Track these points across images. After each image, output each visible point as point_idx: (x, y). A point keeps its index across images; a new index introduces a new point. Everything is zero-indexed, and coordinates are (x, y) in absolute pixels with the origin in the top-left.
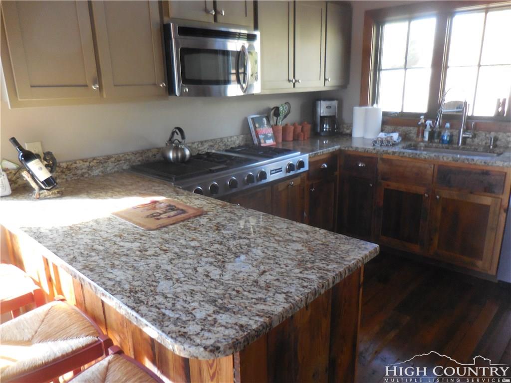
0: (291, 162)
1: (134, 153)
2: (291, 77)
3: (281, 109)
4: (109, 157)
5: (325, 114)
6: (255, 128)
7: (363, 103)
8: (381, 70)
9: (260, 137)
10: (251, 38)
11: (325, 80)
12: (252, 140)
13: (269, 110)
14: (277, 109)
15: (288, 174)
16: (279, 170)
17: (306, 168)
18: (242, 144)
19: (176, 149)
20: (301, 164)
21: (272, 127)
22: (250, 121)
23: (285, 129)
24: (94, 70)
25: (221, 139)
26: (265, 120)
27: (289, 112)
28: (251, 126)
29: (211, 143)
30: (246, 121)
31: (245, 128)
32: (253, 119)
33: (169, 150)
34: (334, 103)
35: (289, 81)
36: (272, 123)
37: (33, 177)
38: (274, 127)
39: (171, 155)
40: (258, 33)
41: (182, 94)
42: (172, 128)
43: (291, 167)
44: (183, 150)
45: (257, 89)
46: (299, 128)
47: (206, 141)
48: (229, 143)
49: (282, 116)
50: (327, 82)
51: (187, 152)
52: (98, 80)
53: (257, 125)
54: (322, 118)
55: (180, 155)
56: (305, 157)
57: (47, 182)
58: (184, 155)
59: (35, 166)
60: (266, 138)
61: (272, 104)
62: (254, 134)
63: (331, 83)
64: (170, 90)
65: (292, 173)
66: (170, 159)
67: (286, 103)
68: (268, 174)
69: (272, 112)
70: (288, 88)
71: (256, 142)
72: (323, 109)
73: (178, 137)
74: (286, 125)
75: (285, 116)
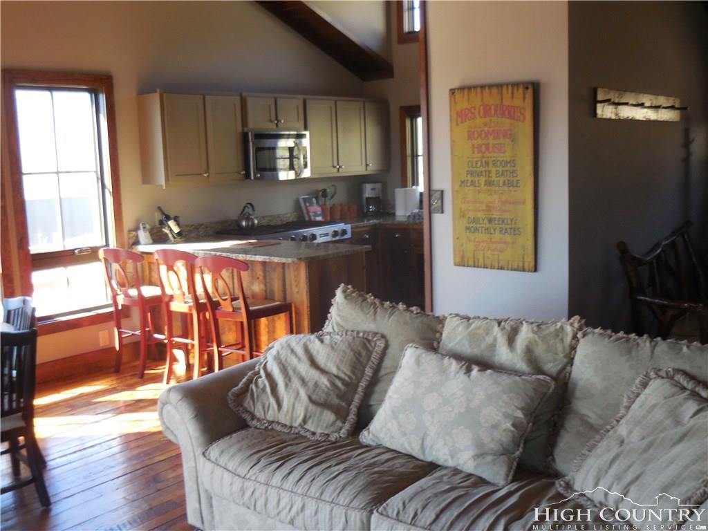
0: (336, 230)
1: (216, 223)
2: (335, 164)
3: (328, 190)
4: (201, 225)
5: (370, 196)
6: (306, 207)
7: (404, 185)
8: (419, 156)
9: (311, 214)
10: (299, 136)
11: (367, 165)
12: (304, 217)
13: (317, 192)
14: (324, 191)
15: (334, 239)
16: (326, 235)
17: (349, 235)
18: (295, 220)
19: (248, 219)
20: (344, 232)
21: (320, 206)
22: (301, 201)
23: (332, 208)
24: (206, 165)
25: (278, 216)
26: (314, 200)
27: (335, 193)
28: (303, 205)
29: (270, 218)
30: (297, 201)
31: (297, 207)
32: (304, 199)
33: (243, 219)
34: (378, 186)
35: (334, 167)
36: (321, 203)
37: (171, 230)
38: (323, 207)
39: (244, 224)
40: (307, 133)
41: (256, 178)
42: (244, 203)
43: (335, 233)
44: (252, 220)
45: (307, 173)
46: (346, 208)
47: (266, 216)
48: (285, 219)
49: (329, 197)
50: (368, 167)
51: (256, 222)
52: (207, 170)
53: (308, 204)
54: (368, 199)
55: (250, 223)
56: (348, 227)
57: (179, 234)
58: (253, 224)
59: (171, 223)
60: (316, 215)
61: (321, 187)
62: (305, 211)
63: (373, 167)
64: (247, 175)
65: (337, 238)
66: (242, 226)
67: (333, 186)
68: (318, 237)
69: (320, 193)
70: (333, 173)
71: (307, 219)
72: (369, 191)
73: (249, 210)
74: (334, 205)
75: (332, 197)
